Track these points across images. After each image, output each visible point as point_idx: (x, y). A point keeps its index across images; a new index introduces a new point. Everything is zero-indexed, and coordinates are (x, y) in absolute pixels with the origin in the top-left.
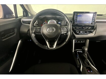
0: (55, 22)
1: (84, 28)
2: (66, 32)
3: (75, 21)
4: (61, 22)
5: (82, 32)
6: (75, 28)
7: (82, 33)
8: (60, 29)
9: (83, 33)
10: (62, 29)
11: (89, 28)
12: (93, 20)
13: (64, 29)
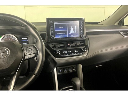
0: (15, 38)
1: (69, 44)
2: (33, 55)
3: (52, 34)
4: (27, 38)
5: (66, 52)
6: (53, 46)
7: (66, 54)
8: (22, 51)
9: (69, 53)
10: (26, 50)
11: (78, 44)
12: (80, 30)
13: (30, 50)
